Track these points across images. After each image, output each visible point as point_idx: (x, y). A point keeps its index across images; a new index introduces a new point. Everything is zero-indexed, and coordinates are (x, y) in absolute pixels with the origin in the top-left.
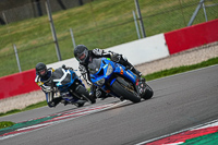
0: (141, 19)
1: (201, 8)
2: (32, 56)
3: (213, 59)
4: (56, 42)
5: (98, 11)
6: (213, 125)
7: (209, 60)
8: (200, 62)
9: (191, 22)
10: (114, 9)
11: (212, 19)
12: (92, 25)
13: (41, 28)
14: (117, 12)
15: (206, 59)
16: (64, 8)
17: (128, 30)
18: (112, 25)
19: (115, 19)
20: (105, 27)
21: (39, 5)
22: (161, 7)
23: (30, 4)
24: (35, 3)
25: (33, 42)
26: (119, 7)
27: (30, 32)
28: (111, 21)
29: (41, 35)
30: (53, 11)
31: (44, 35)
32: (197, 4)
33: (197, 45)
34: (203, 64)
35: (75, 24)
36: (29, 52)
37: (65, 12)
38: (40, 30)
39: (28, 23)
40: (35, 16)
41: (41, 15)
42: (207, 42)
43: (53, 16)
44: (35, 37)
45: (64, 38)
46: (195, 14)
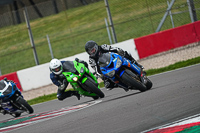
0: (112, 26)
1: (168, 15)
2: (12, 61)
3: (180, 63)
4: (34, 48)
5: (72, 19)
6: (180, 124)
7: (176, 64)
8: (167, 65)
9: (159, 28)
10: (87, 17)
11: (178, 26)
12: (67, 32)
13: (19, 34)
14: (90, 20)
15: (173, 63)
16: (41, 16)
17: (101, 36)
18: (86, 32)
19: (89, 26)
20: (80, 33)
21: (17, 13)
22: (131, 15)
23: (9, 13)
24: (14, 12)
25: (13, 48)
26: (93, 15)
27: (9, 38)
28: (85, 27)
29: (19, 41)
30: (31, 19)
31: (22, 41)
32: (164, 12)
33: (165, 50)
34: (171, 68)
35: (52, 31)
36: (8, 57)
37: (42, 20)
38: (19, 36)
39: (7, 30)
40: (14, 24)
41: (19, 22)
42: (174, 47)
43: (31, 24)
44: (14, 43)
45: (41, 44)
46: (162, 21)
